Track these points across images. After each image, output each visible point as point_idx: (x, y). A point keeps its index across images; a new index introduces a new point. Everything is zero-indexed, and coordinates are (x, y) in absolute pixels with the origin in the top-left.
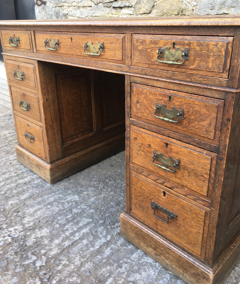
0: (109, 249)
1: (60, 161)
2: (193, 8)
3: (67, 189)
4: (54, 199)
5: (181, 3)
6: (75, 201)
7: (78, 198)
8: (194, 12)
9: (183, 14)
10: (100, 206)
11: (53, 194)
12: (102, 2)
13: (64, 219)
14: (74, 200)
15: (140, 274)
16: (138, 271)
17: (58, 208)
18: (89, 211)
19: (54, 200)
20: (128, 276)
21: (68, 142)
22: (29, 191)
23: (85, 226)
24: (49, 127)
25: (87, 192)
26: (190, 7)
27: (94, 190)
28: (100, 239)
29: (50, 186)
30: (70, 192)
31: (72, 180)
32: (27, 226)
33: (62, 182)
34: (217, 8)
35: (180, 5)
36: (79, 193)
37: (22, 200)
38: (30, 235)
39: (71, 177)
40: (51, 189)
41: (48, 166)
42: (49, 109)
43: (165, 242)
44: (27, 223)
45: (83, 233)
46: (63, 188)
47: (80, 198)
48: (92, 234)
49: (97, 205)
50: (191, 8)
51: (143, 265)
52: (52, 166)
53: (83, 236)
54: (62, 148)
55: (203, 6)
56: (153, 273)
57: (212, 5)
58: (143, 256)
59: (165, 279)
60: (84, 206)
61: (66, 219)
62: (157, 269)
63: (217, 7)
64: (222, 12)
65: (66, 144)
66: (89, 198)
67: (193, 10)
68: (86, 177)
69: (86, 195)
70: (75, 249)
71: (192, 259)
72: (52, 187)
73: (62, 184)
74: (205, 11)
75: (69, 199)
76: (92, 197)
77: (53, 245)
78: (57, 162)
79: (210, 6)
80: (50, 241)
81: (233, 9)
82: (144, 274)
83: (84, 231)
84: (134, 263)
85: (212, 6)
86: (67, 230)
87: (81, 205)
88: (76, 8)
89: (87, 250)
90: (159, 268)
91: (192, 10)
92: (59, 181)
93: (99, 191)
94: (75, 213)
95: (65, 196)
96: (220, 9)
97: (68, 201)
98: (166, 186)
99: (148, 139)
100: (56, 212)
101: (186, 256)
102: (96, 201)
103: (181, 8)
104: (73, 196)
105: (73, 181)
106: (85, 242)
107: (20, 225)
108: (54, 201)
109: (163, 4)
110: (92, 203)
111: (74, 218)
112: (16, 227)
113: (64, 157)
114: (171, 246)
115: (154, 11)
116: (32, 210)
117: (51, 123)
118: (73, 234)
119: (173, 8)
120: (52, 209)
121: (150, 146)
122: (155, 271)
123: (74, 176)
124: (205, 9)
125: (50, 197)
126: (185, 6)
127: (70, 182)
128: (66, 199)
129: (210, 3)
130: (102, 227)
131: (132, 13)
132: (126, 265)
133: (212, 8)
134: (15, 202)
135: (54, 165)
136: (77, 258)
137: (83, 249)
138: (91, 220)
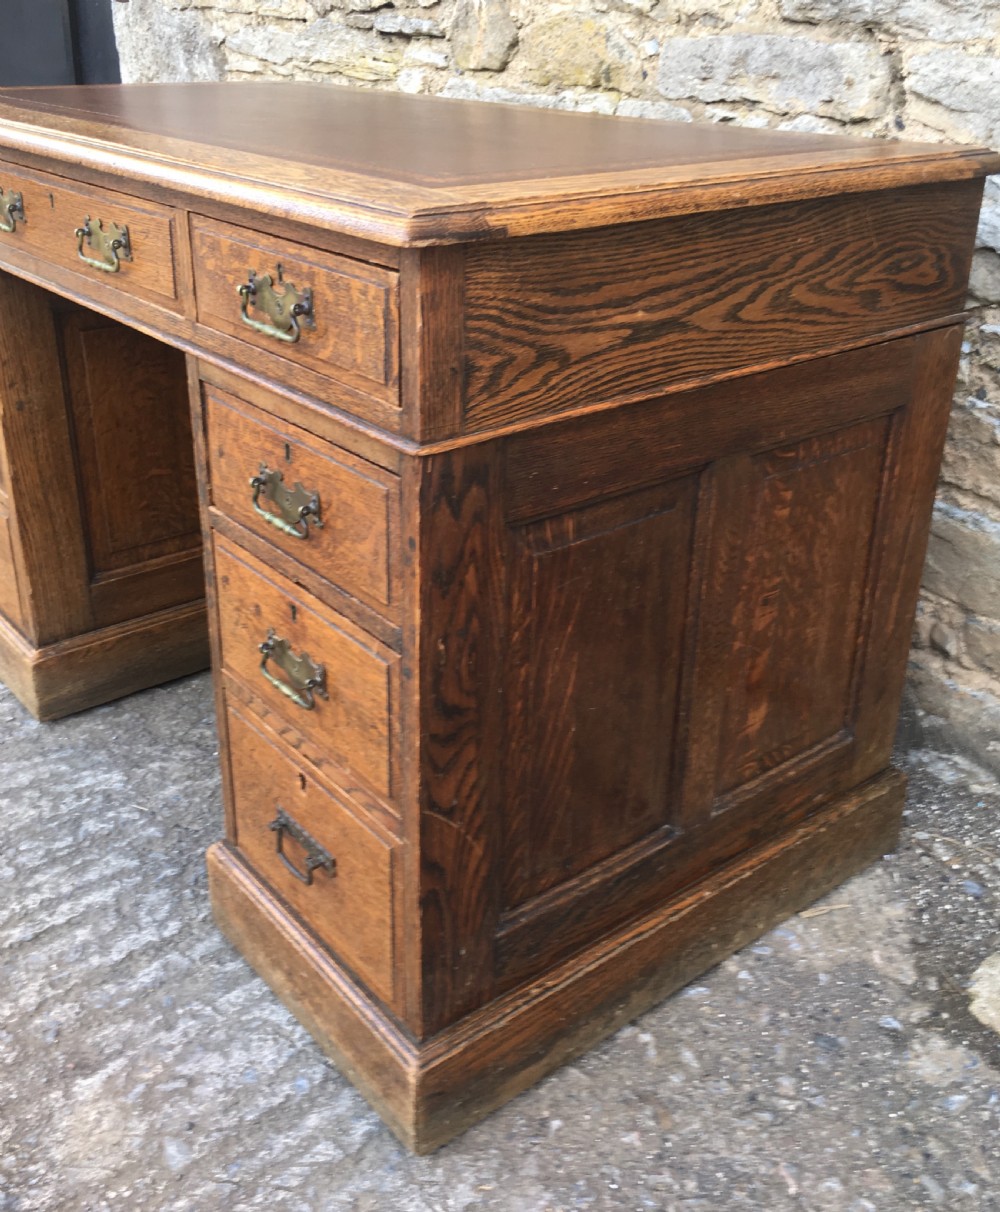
0: (156, 965)
1: (78, 640)
2: (647, 66)
3: (95, 744)
4: (32, 777)
5: (604, 41)
6: (105, 791)
7: (120, 781)
8: (649, 81)
9: (611, 85)
10: (189, 818)
11: (37, 759)
12: (339, 9)
13: (41, 853)
14: (103, 787)
15: (226, 1056)
16: (222, 1049)
17: (32, 812)
18: (141, 833)
19: (32, 782)
21: (117, 567)
23: (104, 882)
24: (29, 509)
25: (164, 764)
26: (633, 60)
27: (194, 759)
28: (140, 929)
29: (36, 731)
30: (101, 756)
31: (126, 716)
33: (89, 718)
34: (721, 74)
35: (600, 49)
36: (131, 764)
39: (127, 705)
40: (36, 741)
41: (31, 655)
42: (31, 442)
43: (311, 951)
45: (89, 906)
46: (81, 742)
47: (127, 782)
48: (118, 911)
49: (179, 814)
50: (636, 65)
51: (247, 1030)
52: (42, 655)
53: (83, 914)
54: (90, 591)
55: (674, 64)
56: (271, 1057)
57: (704, 60)
58: (262, 999)
59: (304, 1083)
60: (130, 812)
61: (48, 852)
62: (292, 1046)
63: (720, 70)
64: (735, 92)
65: (110, 577)
66: (161, 787)
67: (645, 75)
68: (185, 708)
69: (155, 776)
70: (39, 955)
71: (374, 1013)
72: (44, 736)
73: (85, 726)
74: (682, 84)
75: (89, 781)
76: (175, 782)
78: (67, 643)
79: (699, 63)
81: (773, 85)
82: (238, 1057)
83: (96, 898)
84: (220, 1019)
85: (704, 64)
86: (37, 889)
87: (122, 809)
88: (254, 22)
89: (79, 961)
90: (299, 1045)
91: (640, 74)
92: (77, 714)
93: (207, 765)
94: (89, 836)
95: (77, 770)
96: (732, 82)
97: (81, 789)
98: (305, 756)
99: (254, 587)
100: (21, 824)
101: (358, 1002)
102: (181, 796)
103: (602, 63)
104: (106, 772)
105: (132, 717)
106: (82, 934)
108: (31, 786)
109: (543, 38)
110: (165, 806)
111: (77, 850)
113: (97, 627)
114: (325, 966)
115: (518, 64)
117: (40, 496)
119: (579, 59)
120: (11, 813)
121: (258, 611)
122: (279, 1053)
123: (142, 700)
124: (682, 76)
126: (617, 55)
127: (117, 720)
128: (76, 782)
129: (699, 54)
130: (164, 892)
131: (442, 63)
132: (192, 1023)
133: (704, 75)
135: (52, 653)
136: (34, 986)
137: (66, 959)
138: (136, 863)
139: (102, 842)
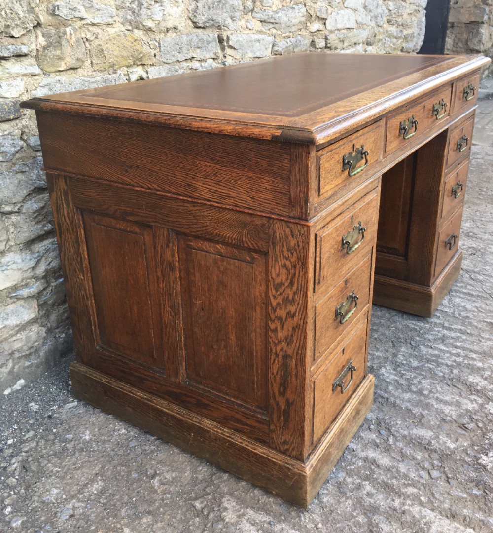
2: (156, 52)
8: (157, 58)
13: (439, 369)
17: (423, 381)
20: (474, 312)
22: (406, 433)
32: (480, 401)
35: (139, 48)
37: (434, 432)
44: (477, 403)
50: (152, 52)
57: (178, 45)
63: (184, 48)
64: (190, 55)
67: (155, 55)
70: (476, 348)
74: (173, 56)
75: (392, 377)
77: (486, 366)
80: (483, 371)
82: (463, 304)
83: (443, 348)
86: (455, 361)
89: (468, 340)
96: (188, 52)
100: (431, 381)
103: (140, 53)
106: (459, 344)
107: (485, 408)
116: (447, 409)
118: (458, 355)
120: (429, 387)
124: (173, 53)
125: (403, 400)
129: (176, 43)
134: (445, 439)
136: (485, 344)
137: (470, 342)
138: (420, 346)
139: (420, 358)
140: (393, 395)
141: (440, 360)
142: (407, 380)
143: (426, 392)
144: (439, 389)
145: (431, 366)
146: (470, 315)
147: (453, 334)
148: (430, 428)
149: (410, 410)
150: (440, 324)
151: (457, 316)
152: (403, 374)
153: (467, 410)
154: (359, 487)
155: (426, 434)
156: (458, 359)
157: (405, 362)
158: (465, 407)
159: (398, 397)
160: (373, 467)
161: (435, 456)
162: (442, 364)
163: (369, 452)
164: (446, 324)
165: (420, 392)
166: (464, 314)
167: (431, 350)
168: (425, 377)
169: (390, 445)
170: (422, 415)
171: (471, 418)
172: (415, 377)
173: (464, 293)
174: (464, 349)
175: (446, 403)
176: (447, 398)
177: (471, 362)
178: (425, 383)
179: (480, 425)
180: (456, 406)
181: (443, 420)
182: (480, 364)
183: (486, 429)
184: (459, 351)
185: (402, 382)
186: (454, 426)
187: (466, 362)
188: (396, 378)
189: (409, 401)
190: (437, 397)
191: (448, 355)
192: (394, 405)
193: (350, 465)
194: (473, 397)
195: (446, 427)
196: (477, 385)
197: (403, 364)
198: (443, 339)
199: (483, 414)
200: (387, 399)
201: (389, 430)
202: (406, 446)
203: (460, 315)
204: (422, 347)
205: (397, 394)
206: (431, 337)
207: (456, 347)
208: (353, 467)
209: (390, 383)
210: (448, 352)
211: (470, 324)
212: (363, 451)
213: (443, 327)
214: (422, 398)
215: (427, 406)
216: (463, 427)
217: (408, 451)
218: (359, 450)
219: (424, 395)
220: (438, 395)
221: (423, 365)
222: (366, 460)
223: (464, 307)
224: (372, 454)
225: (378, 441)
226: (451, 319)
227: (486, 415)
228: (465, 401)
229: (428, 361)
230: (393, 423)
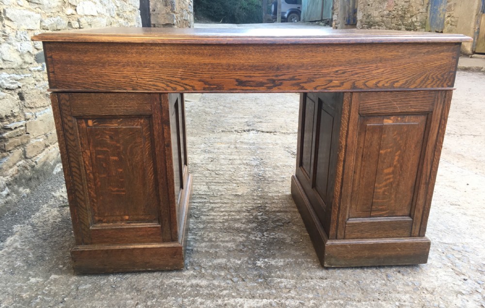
22: (210, 264)
32: (245, 235)
37: (226, 259)
38: (249, 228)
44: (244, 237)
77: (242, 217)
106: (223, 210)
107: (250, 238)
112: (254, 238)
116: (229, 245)
118: (224, 215)
125: (202, 247)
134: (234, 260)
140: (196, 247)
141: (215, 221)
142: (200, 236)
143: (214, 239)
144: (220, 235)
145: (212, 225)
146: (223, 193)
147: (217, 205)
148: (224, 257)
149: (208, 252)
150: (208, 202)
151: (216, 195)
152: (197, 234)
153: (240, 242)
154: (194, 302)
155: (222, 261)
156: (225, 218)
157: (195, 227)
158: (238, 241)
159: (198, 247)
160: (198, 288)
161: (232, 271)
162: (217, 222)
163: (192, 281)
164: (211, 201)
165: (210, 240)
166: (219, 194)
167: (208, 217)
168: (210, 232)
169: (204, 273)
170: (216, 252)
171: (243, 245)
172: (204, 233)
173: (215, 182)
174: (226, 211)
175: (227, 242)
176: (227, 239)
177: (233, 217)
178: (212, 235)
179: (250, 247)
180: (233, 241)
181: (229, 251)
182: (238, 217)
183: (254, 248)
184: (224, 213)
185: (198, 238)
186: (236, 252)
187: (230, 218)
188: (193, 237)
189: (206, 247)
190: (221, 240)
191: (219, 217)
192: (197, 251)
193: (183, 292)
194: (241, 234)
195: (231, 254)
196: (241, 228)
197: (194, 228)
198: (212, 209)
199: (249, 242)
200: (192, 250)
201: (200, 266)
202: (213, 271)
203: (217, 194)
204: (202, 217)
205: (197, 245)
206: (205, 210)
207: (222, 212)
208: (185, 293)
209: (190, 241)
210: (218, 215)
211: (225, 198)
212: (188, 282)
213: (211, 203)
214: (213, 243)
215: (217, 246)
216: (241, 251)
217: (216, 273)
218: (186, 282)
219: (213, 241)
220: (221, 239)
221: (207, 226)
222: (192, 286)
223: (218, 190)
224: (194, 282)
225: (195, 274)
226: (213, 198)
227: (251, 241)
228: (238, 237)
229: (209, 223)
230: (200, 261)
